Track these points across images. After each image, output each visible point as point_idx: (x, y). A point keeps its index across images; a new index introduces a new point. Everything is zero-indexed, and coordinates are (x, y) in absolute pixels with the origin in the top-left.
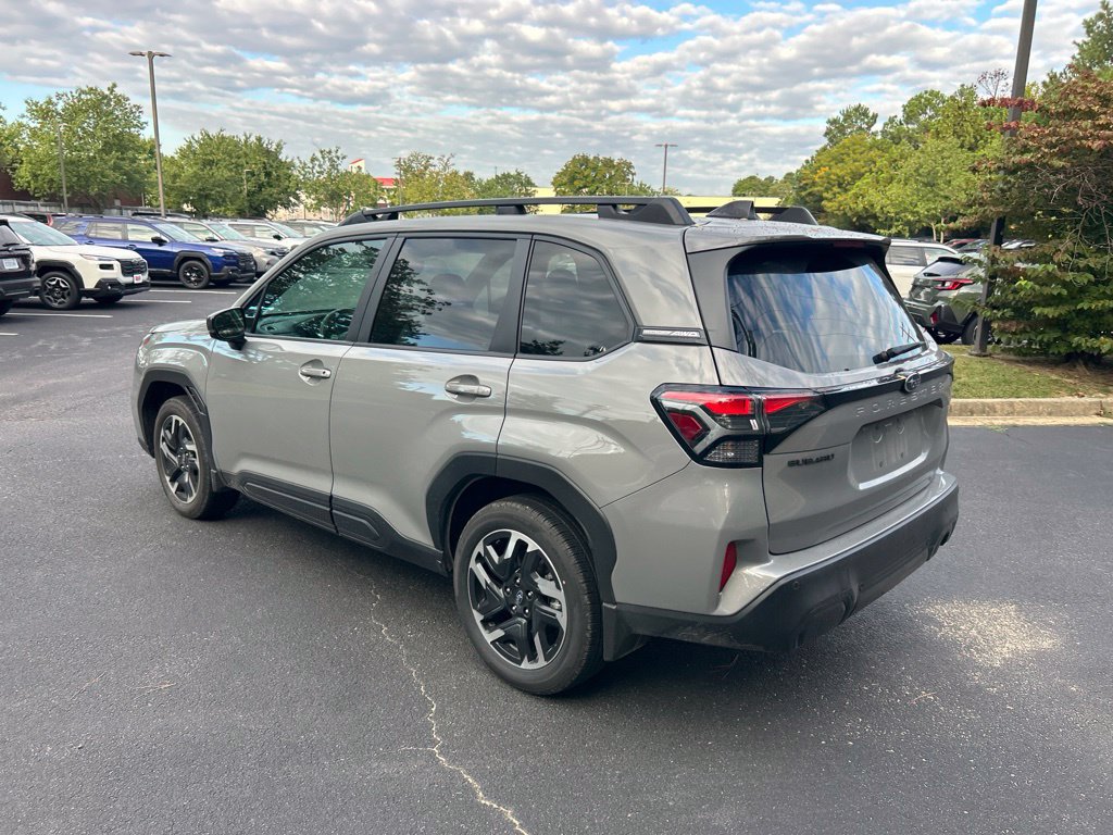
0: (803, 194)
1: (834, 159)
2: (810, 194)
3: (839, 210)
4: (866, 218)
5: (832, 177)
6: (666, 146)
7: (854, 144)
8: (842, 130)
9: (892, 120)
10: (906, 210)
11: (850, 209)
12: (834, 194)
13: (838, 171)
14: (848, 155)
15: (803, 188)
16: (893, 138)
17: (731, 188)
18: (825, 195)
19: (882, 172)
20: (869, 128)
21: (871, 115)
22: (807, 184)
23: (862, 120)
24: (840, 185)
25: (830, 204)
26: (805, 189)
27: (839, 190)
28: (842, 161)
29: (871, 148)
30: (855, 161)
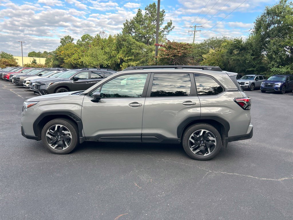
0: (57, 58)
1: (65, 49)
2: (59, 58)
3: (69, 62)
4: (77, 65)
5: (66, 54)
6: (22, 42)
7: (70, 45)
8: (65, 41)
9: (79, 40)
10: (91, 63)
11: (73, 62)
12: (67, 58)
13: (67, 52)
14: (69, 48)
15: (57, 56)
16: (80, 45)
17: (28, 54)
18: (64, 58)
19: (80, 53)
20: (72, 42)
21: (72, 38)
22: (58, 55)
23: (70, 39)
24: (68, 56)
25: (66, 61)
26: (58, 57)
27: (68, 57)
28: (68, 50)
29: (74, 47)
30: (71, 50)
